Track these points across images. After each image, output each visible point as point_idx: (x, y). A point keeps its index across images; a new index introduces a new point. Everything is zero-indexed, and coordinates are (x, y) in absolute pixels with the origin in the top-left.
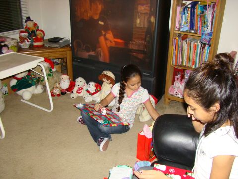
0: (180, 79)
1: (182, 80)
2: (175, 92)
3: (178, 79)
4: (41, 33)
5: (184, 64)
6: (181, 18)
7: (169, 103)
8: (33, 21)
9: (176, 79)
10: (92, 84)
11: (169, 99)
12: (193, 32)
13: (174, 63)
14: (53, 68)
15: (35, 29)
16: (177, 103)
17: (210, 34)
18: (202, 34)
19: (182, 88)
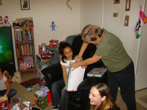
1: (23, 62)
2: (22, 68)
6: (17, 37)
9: (20, 63)
12: (24, 41)
18: (29, 41)
19: (25, 65)
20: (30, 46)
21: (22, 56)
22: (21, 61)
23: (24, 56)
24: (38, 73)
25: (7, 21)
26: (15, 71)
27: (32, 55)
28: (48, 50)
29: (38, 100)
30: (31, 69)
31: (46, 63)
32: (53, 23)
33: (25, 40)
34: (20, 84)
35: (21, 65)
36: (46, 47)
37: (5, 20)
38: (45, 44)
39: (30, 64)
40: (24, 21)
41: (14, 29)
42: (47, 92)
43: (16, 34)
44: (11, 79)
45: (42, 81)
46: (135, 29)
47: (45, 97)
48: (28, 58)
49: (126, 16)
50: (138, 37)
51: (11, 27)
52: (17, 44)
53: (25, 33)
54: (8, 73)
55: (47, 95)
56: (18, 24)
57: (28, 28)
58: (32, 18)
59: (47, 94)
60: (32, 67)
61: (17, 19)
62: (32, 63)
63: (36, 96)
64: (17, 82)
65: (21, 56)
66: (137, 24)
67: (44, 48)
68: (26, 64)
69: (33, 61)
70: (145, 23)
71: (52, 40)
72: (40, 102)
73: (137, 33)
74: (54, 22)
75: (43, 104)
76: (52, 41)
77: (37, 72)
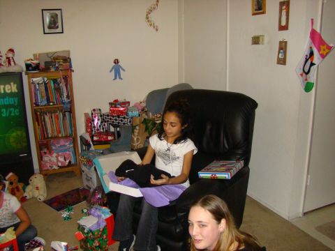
0: (47, 152)
1: (50, 153)
2: (48, 166)
3: (45, 153)
5: (50, 136)
9: (43, 154)
12: (51, 104)
13: (40, 138)
18: (63, 103)
19: (54, 159)
20: (64, 116)
21: (48, 138)
22: (46, 150)
23: (52, 138)
24: (84, 176)
25: (12, 60)
26: (32, 173)
27: (71, 136)
28: (106, 124)
29: (86, 238)
30: (69, 169)
31: (102, 153)
32: (116, 62)
33: (53, 103)
34: (44, 202)
35: (46, 158)
36: (101, 116)
37: (8, 58)
38: (100, 110)
39: (66, 156)
40: (49, 60)
41: (29, 78)
42: (107, 220)
43: (33, 89)
44: (22, 191)
45: (94, 193)
46: (302, 71)
47: (101, 230)
48: (62, 142)
49: (281, 43)
50: (308, 88)
51: (21, 74)
52: (35, 113)
53: (55, 86)
54: (16, 178)
55: (106, 226)
56: (37, 67)
57: (59, 76)
58: (69, 52)
59: (105, 224)
60: (70, 162)
61: (35, 55)
62: (71, 153)
63: (81, 228)
64: (36, 198)
65: (45, 138)
66: (307, 60)
67: (98, 120)
68: (57, 157)
69: (72, 149)
70: (323, 56)
71: (116, 101)
72: (90, 242)
73: (306, 80)
74: (120, 60)
75: (96, 247)
76: (114, 104)
77: (83, 174)
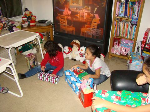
0: (117, 44)
1: (119, 45)
2: (115, 52)
3: (116, 44)
4: (35, 18)
5: (121, 35)
6: (119, 9)
7: (111, 58)
8: (29, 10)
9: (115, 44)
10: (67, 48)
11: (111, 56)
12: (126, 17)
13: (114, 35)
14: (43, 38)
15: (31, 15)
16: (116, 58)
17: (137, 19)
19: (119, 49)
21: (119, 36)
22: (117, 42)
30: (126, 58)
35: (116, 47)
39: (127, 50)
48: (126, 41)
60: (127, 54)
62: (130, 49)
65: (117, 36)
68: (121, 48)
69: (131, 47)
